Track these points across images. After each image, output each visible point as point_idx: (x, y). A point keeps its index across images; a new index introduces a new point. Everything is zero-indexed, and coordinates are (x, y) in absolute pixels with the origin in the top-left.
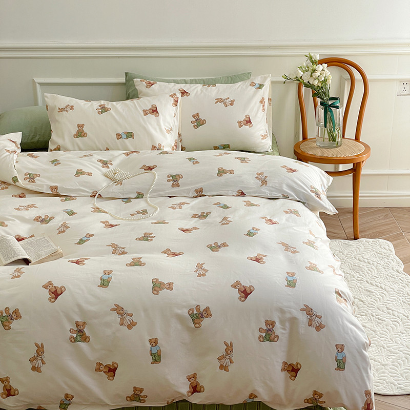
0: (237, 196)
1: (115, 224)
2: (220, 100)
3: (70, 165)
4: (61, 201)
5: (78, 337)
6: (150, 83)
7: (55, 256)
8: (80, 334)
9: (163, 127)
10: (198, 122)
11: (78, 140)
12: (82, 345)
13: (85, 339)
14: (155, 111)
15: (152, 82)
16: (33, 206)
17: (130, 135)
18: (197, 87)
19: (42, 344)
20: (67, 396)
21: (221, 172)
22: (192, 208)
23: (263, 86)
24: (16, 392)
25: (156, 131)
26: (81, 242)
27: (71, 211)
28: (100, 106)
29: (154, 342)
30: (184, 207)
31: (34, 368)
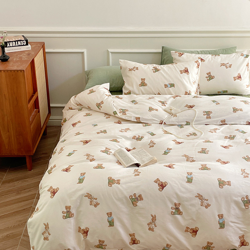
0: (246, 124)
1: (180, 142)
2: (223, 65)
3: (144, 104)
4: (143, 126)
5: (176, 212)
6: (180, 54)
7: (153, 162)
8: (177, 210)
9: (191, 81)
10: (210, 77)
11: (142, 88)
12: (178, 216)
13: (180, 213)
14: (186, 71)
15: (182, 53)
16: (128, 129)
17: (172, 85)
18: (209, 56)
19: (155, 215)
20: (167, 245)
21: (235, 110)
22: (222, 132)
23: (249, 56)
24: (139, 242)
25: (188, 83)
26: (165, 153)
27: (152, 133)
28: (154, 68)
29: (221, 216)
30: (217, 131)
31: (150, 229)
